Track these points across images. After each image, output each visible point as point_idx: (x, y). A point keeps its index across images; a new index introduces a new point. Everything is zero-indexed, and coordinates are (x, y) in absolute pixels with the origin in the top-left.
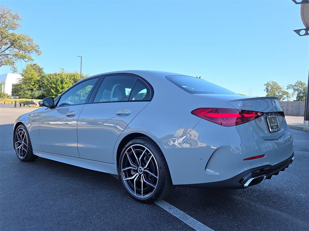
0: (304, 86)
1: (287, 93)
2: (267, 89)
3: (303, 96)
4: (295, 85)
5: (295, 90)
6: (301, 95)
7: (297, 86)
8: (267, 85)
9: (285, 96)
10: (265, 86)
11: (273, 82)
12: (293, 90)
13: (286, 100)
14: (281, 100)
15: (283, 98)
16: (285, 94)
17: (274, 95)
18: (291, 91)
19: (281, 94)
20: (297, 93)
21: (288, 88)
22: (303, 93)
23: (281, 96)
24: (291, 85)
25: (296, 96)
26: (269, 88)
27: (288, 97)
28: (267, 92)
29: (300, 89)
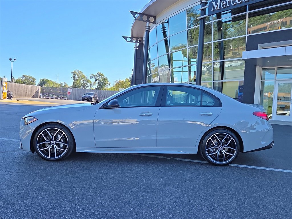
0: (103, 77)
1: (90, 81)
2: (74, 77)
3: (102, 85)
4: (96, 76)
5: (96, 80)
6: (101, 84)
7: (98, 76)
8: (74, 73)
9: (89, 84)
10: (72, 74)
11: (79, 71)
12: (94, 79)
13: (89, 88)
14: (86, 87)
15: (87, 86)
16: (88, 83)
17: (80, 82)
18: (93, 80)
19: (85, 82)
20: (97, 82)
21: (91, 77)
22: (102, 83)
23: (86, 84)
24: (93, 75)
25: (97, 85)
26: (75, 76)
27: (91, 85)
28: (74, 79)
29: (100, 79)
